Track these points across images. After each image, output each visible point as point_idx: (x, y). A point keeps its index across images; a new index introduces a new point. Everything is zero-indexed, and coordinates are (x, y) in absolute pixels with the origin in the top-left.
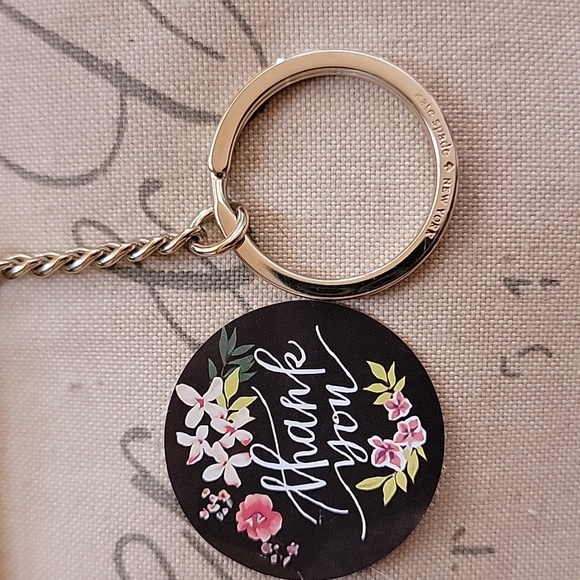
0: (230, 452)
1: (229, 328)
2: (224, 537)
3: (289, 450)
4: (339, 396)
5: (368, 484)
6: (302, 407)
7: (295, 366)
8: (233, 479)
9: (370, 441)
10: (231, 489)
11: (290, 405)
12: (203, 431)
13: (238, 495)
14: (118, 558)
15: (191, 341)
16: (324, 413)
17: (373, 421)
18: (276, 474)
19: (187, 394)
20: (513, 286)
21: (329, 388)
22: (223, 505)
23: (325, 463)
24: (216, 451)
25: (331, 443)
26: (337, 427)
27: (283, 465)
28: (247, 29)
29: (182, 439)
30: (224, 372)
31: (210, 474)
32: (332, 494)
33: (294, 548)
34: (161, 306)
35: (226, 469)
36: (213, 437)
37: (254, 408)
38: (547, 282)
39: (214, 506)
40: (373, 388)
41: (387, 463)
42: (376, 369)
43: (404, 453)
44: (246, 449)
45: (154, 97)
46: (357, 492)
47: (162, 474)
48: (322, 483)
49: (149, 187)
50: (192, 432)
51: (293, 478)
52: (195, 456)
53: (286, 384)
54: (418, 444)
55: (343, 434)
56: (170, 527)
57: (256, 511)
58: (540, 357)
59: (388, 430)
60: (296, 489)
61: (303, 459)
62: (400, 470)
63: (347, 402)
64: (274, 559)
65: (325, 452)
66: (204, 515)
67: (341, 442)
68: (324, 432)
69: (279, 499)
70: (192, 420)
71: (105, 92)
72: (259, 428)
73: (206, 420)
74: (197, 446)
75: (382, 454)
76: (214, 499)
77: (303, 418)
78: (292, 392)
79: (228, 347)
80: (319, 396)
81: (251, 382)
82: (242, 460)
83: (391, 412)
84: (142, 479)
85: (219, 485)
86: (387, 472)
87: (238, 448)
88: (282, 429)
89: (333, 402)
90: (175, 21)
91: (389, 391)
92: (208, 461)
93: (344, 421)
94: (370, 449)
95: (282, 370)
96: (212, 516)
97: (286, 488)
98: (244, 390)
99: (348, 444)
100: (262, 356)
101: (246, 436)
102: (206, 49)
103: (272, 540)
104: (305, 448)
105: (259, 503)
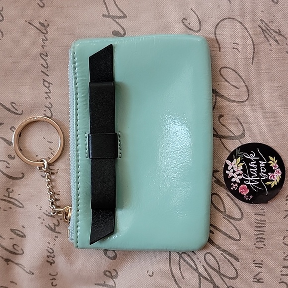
0: (238, 175)
1: (238, 148)
3: (251, 175)
4: (262, 164)
6: (254, 166)
7: (252, 157)
8: (238, 181)
9: (269, 174)
10: (238, 183)
12: (232, 171)
13: (239, 185)
15: (229, 151)
16: (259, 167)
17: (270, 169)
18: (248, 180)
19: (228, 162)
21: (260, 162)
22: (236, 187)
23: (259, 178)
24: (234, 175)
25: (260, 174)
26: (262, 171)
27: (249, 179)
28: (244, 82)
29: (227, 172)
30: (237, 158)
31: (233, 180)
32: (260, 185)
33: (251, 197)
34: (222, 143)
35: (237, 179)
36: (234, 172)
37: (243, 166)
39: (234, 186)
40: (270, 162)
41: (272, 179)
42: (271, 158)
43: (276, 177)
44: (241, 175)
45: (223, 97)
46: (266, 185)
47: (223, 181)
48: (258, 183)
49: (221, 116)
50: (229, 171)
51: (251, 181)
52: (230, 176)
53: (250, 161)
54: (279, 175)
56: (223, 192)
57: (243, 188)
60: (252, 184)
61: (254, 177)
62: (275, 180)
63: (264, 165)
64: (247, 199)
65: (259, 176)
66: (232, 189)
67: (263, 174)
68: (259, 171)
70: (229, 168)
72: (244, 170)
73: (232, 168)
74: (230, 174)
75: (271, 177)
76: (234, 185)
78: (252, 163)
79: (238, 152)
80: (258, 164)
82: (240, 177)
83: (274, 168)
84: (217, 181)
85: (235, 182)
86: (272, 181)
87: (239, 174)
88: (249, 171)
89: (261, 165)
90: (228, 81)
91: (273, 162)
92: (233, 177)
93: (263, 169)
94: (269, 176)
95: (250, 158)
96: (234, 189)
97: (250, 184)
98: (241, 162)
99: (264, 174)
100: (245, 155)
101: (241, 172)
102: (235, 87)
103: (247, 195)
104: (254, 175)
105: (244, 187)
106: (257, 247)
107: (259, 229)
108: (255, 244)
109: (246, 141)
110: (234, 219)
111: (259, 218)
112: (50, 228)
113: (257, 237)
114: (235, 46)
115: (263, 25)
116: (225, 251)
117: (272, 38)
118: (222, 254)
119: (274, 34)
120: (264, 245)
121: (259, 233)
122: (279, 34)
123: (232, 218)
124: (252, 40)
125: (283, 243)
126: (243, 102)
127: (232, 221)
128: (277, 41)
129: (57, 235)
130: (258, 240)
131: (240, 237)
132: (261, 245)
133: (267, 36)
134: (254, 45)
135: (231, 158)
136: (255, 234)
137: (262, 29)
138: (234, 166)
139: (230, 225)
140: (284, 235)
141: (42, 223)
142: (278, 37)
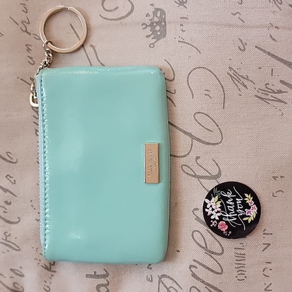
0: (216, 213)
1: (215, 187)
2: (216, 230)
3: (228, 212)
4: (239, 201)
5: (245, 219)
6: (231, 203)
7: (229, 195)
8: (217, 218)
9: (245, 210)
10: (217, 220)
11: (228, 203)
12: (211, 209)
13: (218, 221)
14: (193, 235)
16: (236, 204)
17: (246, 206)
18: (226, 217)
19: (207, 201)
20: (275, 178)
21: (237, 199)
22: (215, 224)
23: (236, 215)
24: (213, 213)
25: (237, 211)
26: (238, 207)
27: (227, 215)
28: (217, 126)
29: (206, 210)
30: (215, 196)
31: (212, 217)
32: (238, 221)
33: (230, 232)
34: (201, 183)
35: (216, 216)
36: (213, 210)
37: (221, 204)
38: (281, 177)
39: (214, 224)
40: (246, 199)
41: (249, 214)
42: (246, 195)
43: (252, 213)
44: (219, 212)
45: (198, 140)
46: (243, 221)
47: (202, 218)
48: (236, 219)
49: (198, 158)
50: (208, 209)
51: (230, 218)
52: (209, 214)
53: (227, 199)
54: (255, 211)
55: (240, 209)
56: (204, 228)
57: (222, 225)
58: (281, 193)
59: (249, 208)
60: (230, 220)
61: (231, 214)
62: (252, 216)
63: (240, 202)
64: (226, 235)
65: (236, 212)
67: (239, 210)
68: (236, 208)
69: (227, 222)
70: (208, 206)
71: (189, 139)
72: (222, 208)
73: (211, 206)
74: (209, 212)
75: (248, 213)
76: (213, 222)
77: (231, 206)
78: (229, 200)
79: (215, 191)
80: (235, 201)
81: (220, 198)
82: (219, 214)
83: (250, 204)
84: (198, 219)
85: (214, 219)
86: (249, 216)
87: (218, 212)
88: (227, 208)
89: (237, 202)
90: (203, 125)
91: (249, 199)
92: (212, 215)
93: (240, 206)
94: (245, 212)
95: (227, 196)
96: (213, 226)
97: (228, 220)
98: (219, 200)
99: (241, 211)
100: (222, 193)
101: (220, 209)
102: (209, 130)
103: (226, 231)
104: (232, 212)
105: (223, 223)
106: (238, 280)
107: (239, 262)
108: (236, 277)
109: (223, 180)
110: (215, 254)
111: (239, 252)
112: (46, 268)
113: (238, 270)
114: (207, 93)
115: (231, 73)
116: (209, 285)
117: (241, 84)
118: (206, 287)
119: (242, 80)
120: (246, 277)
121: (239, 266)
122: (247, 79)
123: (213, 253)
124: (222, 87)
125: (264, 274)
126: (217, 144)
127: (213, 255)
128: (245, 86)
129: (53, 273)
130: (240, 272)
131: (222, 271)
132: (242, 277)
133: (236, 82)
134: (224, 92)
135: (209, 197)
136: (236, 268)
137: (230, 76)
138: (213, 204)
139: (212, 259)
140: (264, 267)
141: (38, 264)
142: (246, 83)
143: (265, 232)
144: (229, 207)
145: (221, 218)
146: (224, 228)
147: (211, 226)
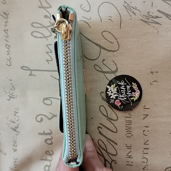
0: (114, 94)
1: (114, 78)
2: (114, 106)
3: (122, 94)
4: (128, 87)
5: (132, 99)
6: (123, 89)
8: (114, 98)
9: (132, 93)
10: (114, 99)
11: (122, 88)
12: (111, 92)
13: (115, 100)
15: (109, 80)
16: (126, 89)
17: (133, 90)
18: (120, 97)
19: (108, 87)
20: (152, 73)
21: (127, 86)
22: (113, 101)
23: (126, 96)
24: (112, 94)
25: (127, 93)
26: (128, 91)
27: (121, 96)
28: (116, 39)
29: (108, 93)
30: (113, 84)
31: (111, 97)
32: (127, 100)
33: (122, 107)
34: (105, 76)
35: (114, 96)
36: (112, 92)
37: (117, 89)
38: (156, 72)
39: (112, 101)
40: (132, 86)
41: (135, 96)
42: (133, 83)
43: (137, 95)
45: (104, 49)
47: (105, 98)
48: (126, 98)
49: (104, 60)
50: (109, 92)
51: (122, 98)
52: (109, 95)
53: (121, 86)
54: (139, 93)
55: (129, 92)
56: (106, 104)
57: (117, 102)
58: (156, 82)
59: (135, 91)
60: (123, 99)
61: (123, 95)
62: (136, 97)
63: (129, 88)
64: (120, 108)
68: (126, 92)
69: (120, 100)
70: (109, 90)
71: (98, 48)
72: (118, 91)
73: (111, 90)
74: (110, 94)
75: (134, 95)
76: (112, 100)
77: (123, 90)
78: (122, 87)
79: (114, 81)
80: (126, 87)
81: (117, 85)
82: (116, 95)
83: (135, 89)
84: (103, 98)
85: (113, 99)
86: (135, 97)
87: (115, 94)
88: (121, 92)
89: (127, 88)
90: (107, 39)
91: (135, 86)
92: (111, 95)
93: (129, 90)
94: (132, 94)
95: (121, 84)
97: (121, 99)
98: (116, 86)
100: (118, 82)
101: (116, 92)
102: (111, 42)
103: (120, 106)
104: (124, 94)
105: (118, 101)
106: (127, 137)
107: (128, 126)
108: (126, 135)
109: (118, 74)
110: (113, 120)
111: (127, 119)
112: (13, 129)
113: (127, 130)
114: (110, 18)
115: (126, 5)
116: (109, 139)
117: (132, 12)
118: (107, 140)
119: (133, 9)
120: (132, 135)
121: (128, 128)
122: (136, 9)
123: (112, 119)
124: (120, 14)
125: (143, 134)
126: (116, 51)
127: (111, 121)
128: (134, 14)
129: (18, 133)
130: (128, 132)
131: (117, 131)
132: (130, 135)
133: (129, 11)
134: (121, 17)
135: (110, 85)
136: (125, 129)
137: (125, 7)
138: (112, 89)
139: (111, 123)
140: (144, 129)
142: (135, 11)
143: (145, 107)
144: (122, 91)
145: (117, 98)
146: (118, 104)
147: (111, 102)
